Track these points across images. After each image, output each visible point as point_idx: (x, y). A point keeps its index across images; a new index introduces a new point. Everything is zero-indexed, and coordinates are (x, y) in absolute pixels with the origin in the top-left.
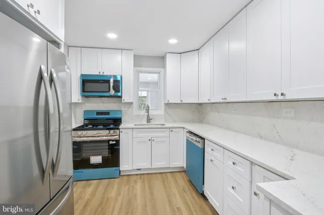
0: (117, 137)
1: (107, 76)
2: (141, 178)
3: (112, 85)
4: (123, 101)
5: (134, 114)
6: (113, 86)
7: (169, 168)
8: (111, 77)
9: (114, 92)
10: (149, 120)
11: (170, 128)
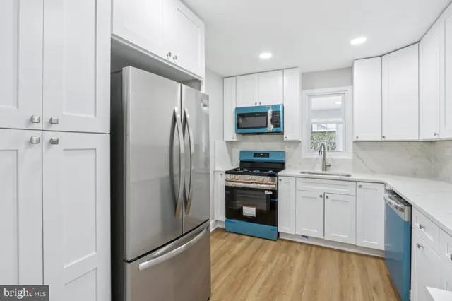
0: (274, 186)
1: (264, 107)
2: (306, 250)
3: (270, 118)
4: (285, 139)
5: (303, 157)
6: (271, 120)
7: (355, 246)
8: (269, 108)
9: (272, 127)
10: (325, 167)
11: (356, 182)
